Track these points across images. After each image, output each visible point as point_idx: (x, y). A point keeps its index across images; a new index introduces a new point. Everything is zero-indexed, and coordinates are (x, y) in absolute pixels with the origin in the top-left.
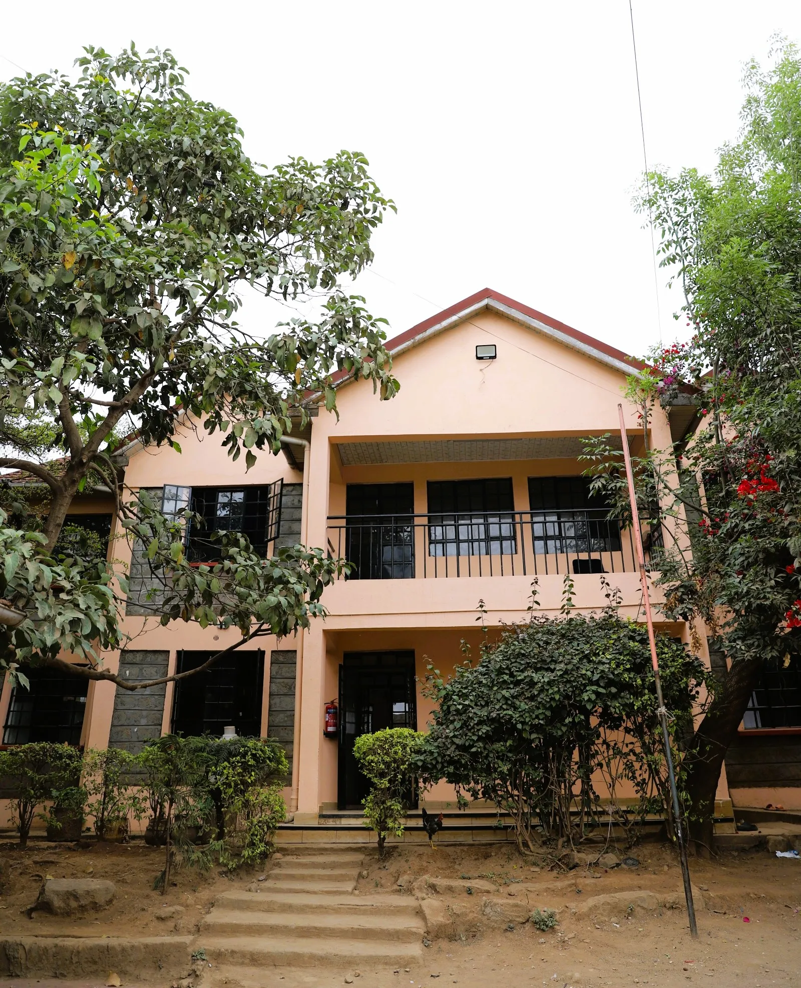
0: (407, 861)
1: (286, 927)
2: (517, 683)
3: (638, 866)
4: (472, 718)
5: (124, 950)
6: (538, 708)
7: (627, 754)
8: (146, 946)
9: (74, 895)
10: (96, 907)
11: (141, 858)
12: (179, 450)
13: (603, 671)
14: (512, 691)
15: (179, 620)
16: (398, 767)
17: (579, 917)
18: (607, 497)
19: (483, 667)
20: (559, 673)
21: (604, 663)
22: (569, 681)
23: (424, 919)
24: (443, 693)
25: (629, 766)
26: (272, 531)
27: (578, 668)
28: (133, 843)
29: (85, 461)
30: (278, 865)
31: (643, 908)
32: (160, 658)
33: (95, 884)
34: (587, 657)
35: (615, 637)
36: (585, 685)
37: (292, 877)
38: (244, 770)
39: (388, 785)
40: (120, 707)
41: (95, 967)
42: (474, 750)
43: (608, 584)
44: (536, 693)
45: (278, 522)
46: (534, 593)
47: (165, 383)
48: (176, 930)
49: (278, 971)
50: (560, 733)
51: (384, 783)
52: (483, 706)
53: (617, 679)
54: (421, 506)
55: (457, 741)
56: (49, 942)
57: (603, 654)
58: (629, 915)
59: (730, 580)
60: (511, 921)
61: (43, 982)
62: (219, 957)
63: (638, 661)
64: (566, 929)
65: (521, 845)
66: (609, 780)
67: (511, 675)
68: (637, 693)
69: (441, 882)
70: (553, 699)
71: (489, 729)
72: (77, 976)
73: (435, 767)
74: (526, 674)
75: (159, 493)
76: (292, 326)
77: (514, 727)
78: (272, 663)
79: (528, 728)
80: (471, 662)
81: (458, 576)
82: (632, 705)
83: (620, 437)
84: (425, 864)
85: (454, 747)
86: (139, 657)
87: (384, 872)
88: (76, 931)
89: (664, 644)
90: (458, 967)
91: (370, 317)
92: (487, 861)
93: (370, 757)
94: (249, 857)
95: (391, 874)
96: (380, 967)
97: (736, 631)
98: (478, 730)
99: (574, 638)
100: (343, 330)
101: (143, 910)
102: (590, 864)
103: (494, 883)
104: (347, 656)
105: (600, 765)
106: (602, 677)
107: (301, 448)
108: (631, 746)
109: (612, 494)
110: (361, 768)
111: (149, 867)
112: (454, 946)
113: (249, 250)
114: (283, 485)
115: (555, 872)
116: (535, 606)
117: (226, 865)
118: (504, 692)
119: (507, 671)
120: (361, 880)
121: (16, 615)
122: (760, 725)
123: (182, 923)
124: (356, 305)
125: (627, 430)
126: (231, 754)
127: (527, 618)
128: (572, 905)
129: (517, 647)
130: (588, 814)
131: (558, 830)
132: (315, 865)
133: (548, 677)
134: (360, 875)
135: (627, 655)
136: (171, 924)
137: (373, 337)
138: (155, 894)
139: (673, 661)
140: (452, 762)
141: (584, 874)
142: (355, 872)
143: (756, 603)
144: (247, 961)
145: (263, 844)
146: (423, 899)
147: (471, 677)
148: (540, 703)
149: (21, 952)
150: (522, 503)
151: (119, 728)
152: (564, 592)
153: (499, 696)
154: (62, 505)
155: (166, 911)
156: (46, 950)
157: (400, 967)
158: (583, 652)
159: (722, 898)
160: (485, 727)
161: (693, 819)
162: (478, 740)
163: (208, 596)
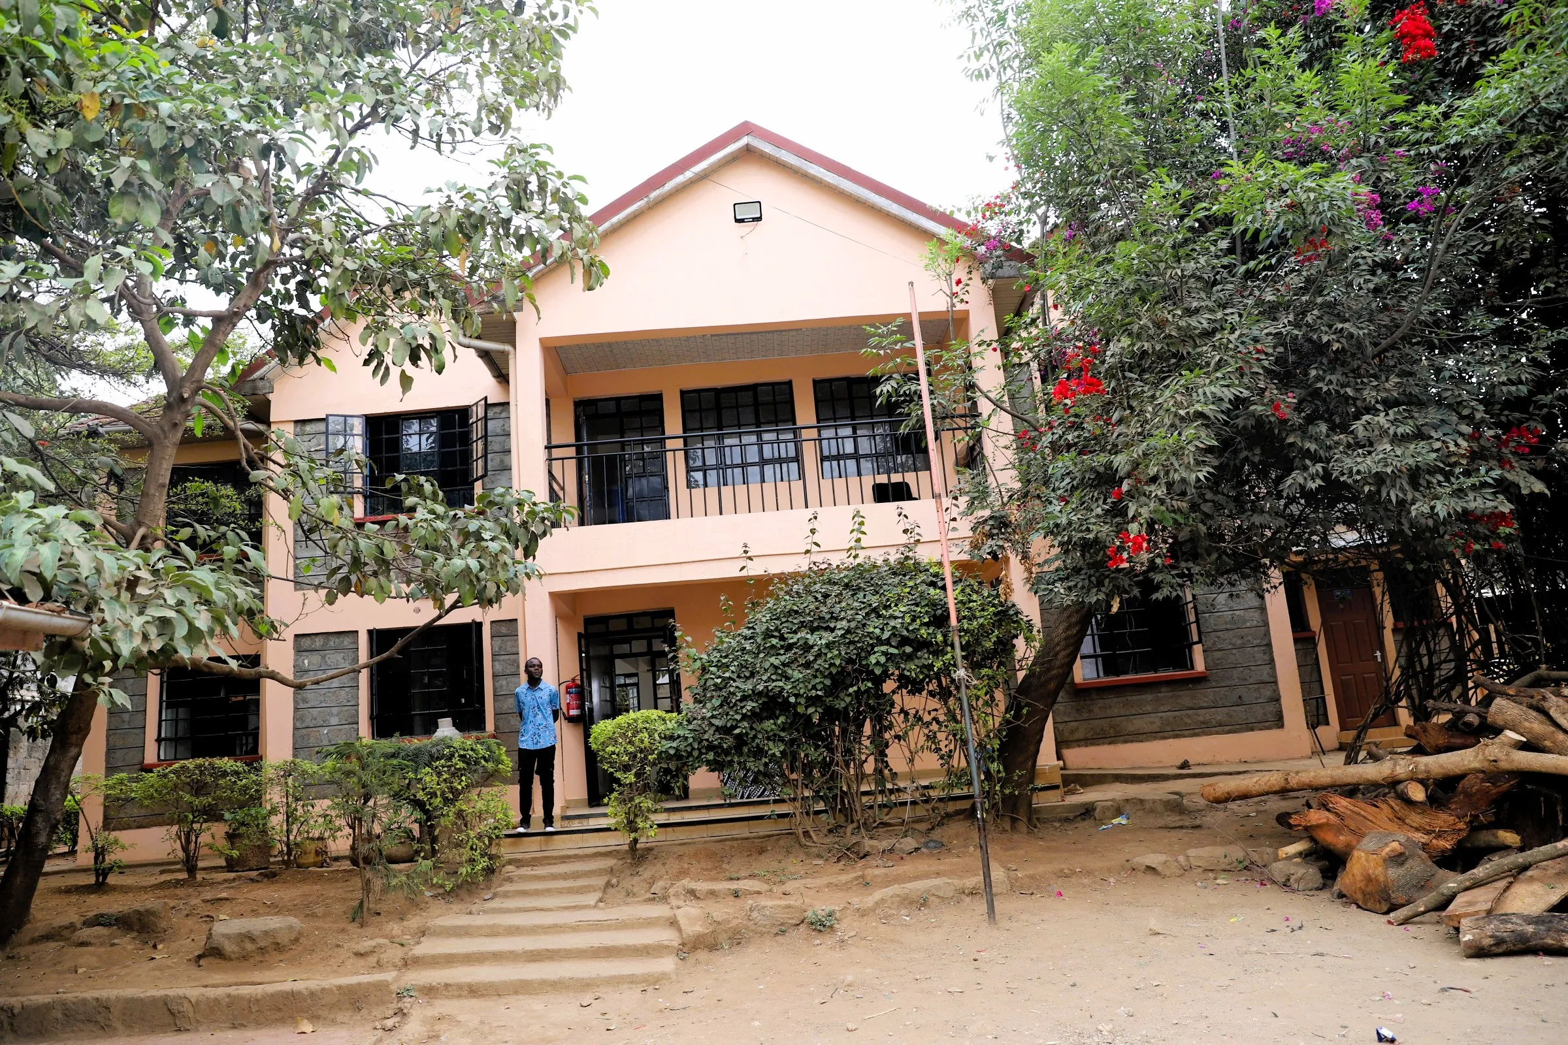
0: (664, 864)
1: (512, 952)
2: (789, 647)
3: (941, 847)
4: (734, 694)
5: (312, 994)
6: (815, 677)
7: (928, 724)
8: (340, 988)
9: (250, 937)
10: (278, 947)
11: (339, 885)
12: (333, 368)
13: (894, 627)
14: (782, 658)
15: (352, 596)
16: (646, 757)
17: (863, 913)
18: (898, 405)
19: (749, 628)
20: (840, 633)
21: (896, 618)
22: (851, 642)
23: (679, 930)
24: (698, 664)
25: (931, 738)
26: (478, 468)
27: (864, 625)
28: (336, 866)
29: (186, 395)
30: (510, 880)
31: (938, 897)
32: (347, 641)
33: (273, 922)
34: (875, 610)
35: (911, 584)
36: (873, 646)
37: (524, 893)
38: (453, 775)
39: (633, 780)
40: (301, 705)
41: (280, 1014)
42: (737, 731)
43: (906, 516)
44: (812, 658)
45: (485, 456)
46: (813, 531)
47: (299, 278)
48: (379, 965)
49: (502, 1000)
50: (843, 705)
51: (630, 778)
52: (747, 678)
53: (912, 636)
54: (673, 423)
55: (716, 722)
56: (221, 992)
57: (896, 605)
58: (922, 905)
59: (1050, 508)
60: (782, 924)
61: (219, 1035)
62: (430, 991)
63: (939, 612)
64: (846, 927)
65: (801, 836)
66: (908, 754)
67: (782, 638)
68: (938, 652)
69: (702, 886)
70: (832, 665)
71: (755, 705)
72: (259, 1024)
73: (690, 754)
74: (799, 635)
75: (321, 427)
76: (447, 192)
77: (786, 700)
78: (492, 637)
79: (803, 701)
80: (734, 623)
81: (721, 513)
82: (931, 666)
83: (911, 323)
84: (686, 866)
85: (713, 728)
86: (318, 643)
87: (636, 879)
88: (256, 976)
89: (973, 590)
90: (716, 979)
91: (560, 175)
92: (762, 857)
93: (610, 749)
94: (467, 874)
95: (645, 880)
96: (626, 986)
97: (1057, 570)
98: (742, 708)
99: (859, 589)
100: (522, 194)
101: (338, 946)
102: (884, 851)
103: (767, 881)
104: (589, 621)
105: (898, 737)
106: (894, 635)
107: (505, 354)
108: (933, 714)
109: (905, 401)
110: (601, 761)
111: (349, 895)
112: (716, 957)
113: (380, 79)
114: (488, 406)
115: (842, 863)
116: (815, 548)
117: (442, 886)
118: (772, 660)
119: (776, 634)
120: (610, 890)
121: (75, 622)
122: (1101, 674)
123: (385, 957)
124: (540, 158)
125: (920, 314)
126: (433, 758)
127: (802, 564)
128: (855, 901)
129: (787, 603)
130: (882, 792)
131: (847, 813)
132: (554, 877)
133: (828, 637)
134: (608, 885)
135: (927, 605)
136: (372, 960)
137: (565, 203)
138: (353, 928)
139: (983, 610)
140: (711, 747)
141: (875, 863)
142: (601, 881)
143: (1076, 536)
144: (465, 993)
145: (486, 859)
146: (679, 908)
147: (734, 643)
148: (817, 670)
149: (186, 1004)
150: (805, 412)
151: (304, 731)
152: (852, 531)
153: (767, 665)
154: (163, 458)
155: (366, 945)
156: (217, 1001)
157: (649, 985)
158: (870, 605)
159: (1032, 877)
160: (750, 703)
161: (1007, 791)
162: (742, 719)
163: (384, 564)
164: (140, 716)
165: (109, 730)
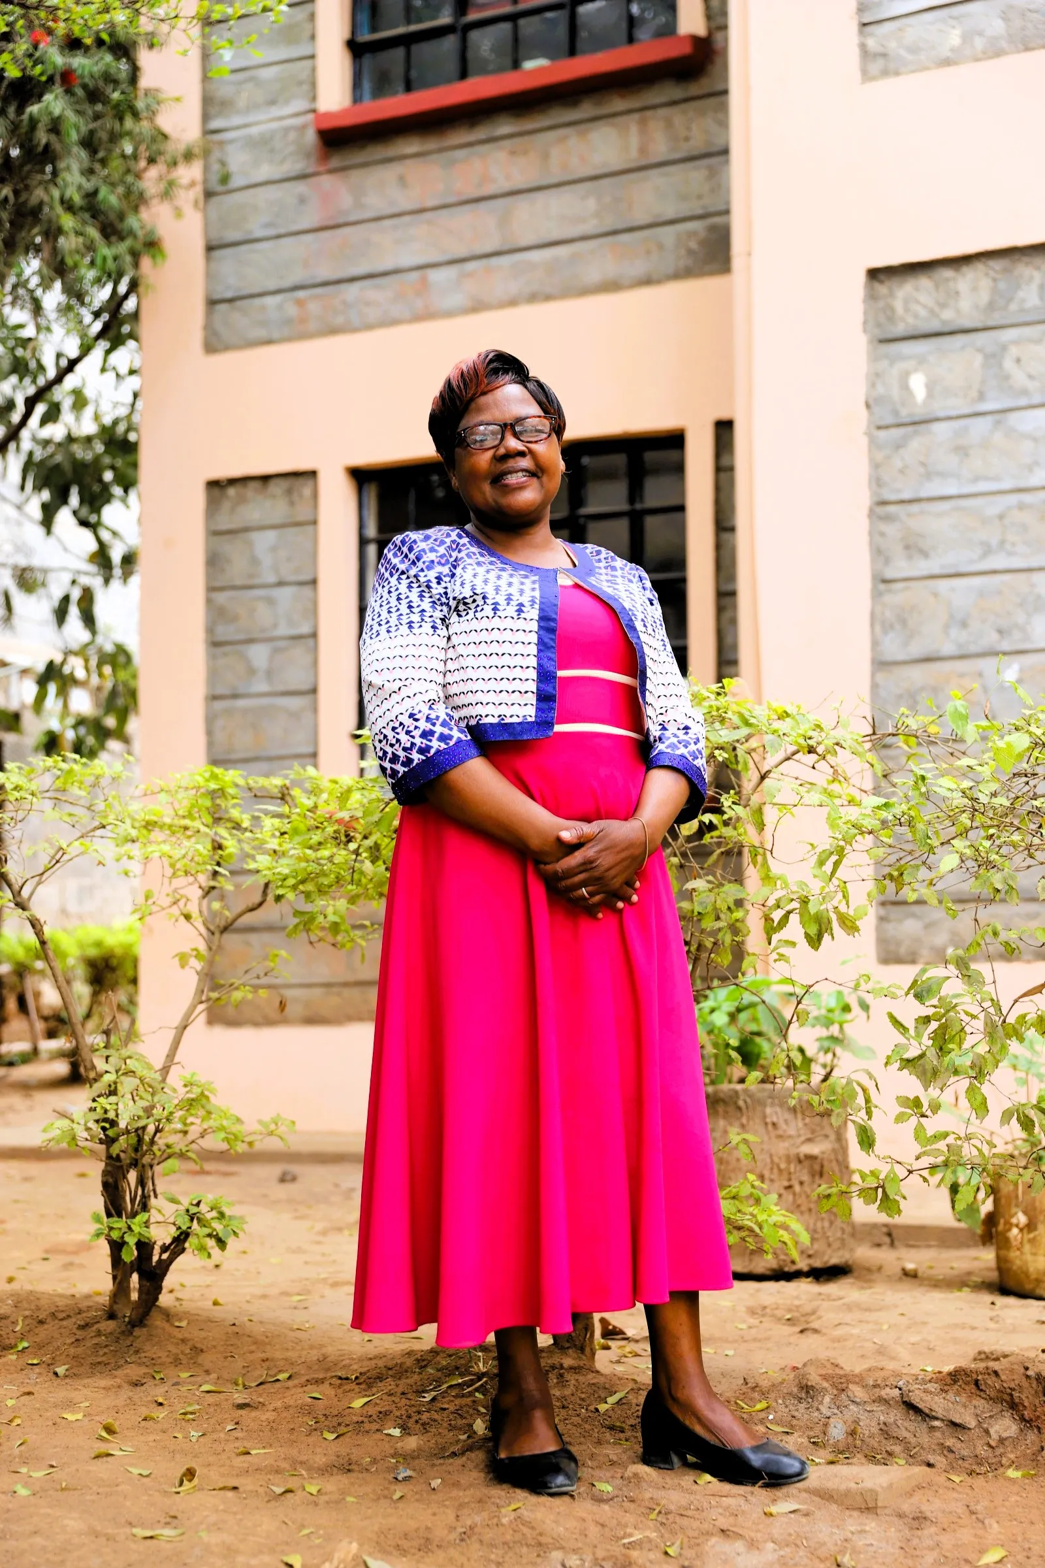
164: (299, 653)
165: (213, 698)
